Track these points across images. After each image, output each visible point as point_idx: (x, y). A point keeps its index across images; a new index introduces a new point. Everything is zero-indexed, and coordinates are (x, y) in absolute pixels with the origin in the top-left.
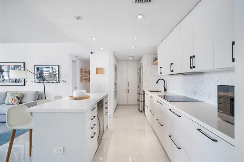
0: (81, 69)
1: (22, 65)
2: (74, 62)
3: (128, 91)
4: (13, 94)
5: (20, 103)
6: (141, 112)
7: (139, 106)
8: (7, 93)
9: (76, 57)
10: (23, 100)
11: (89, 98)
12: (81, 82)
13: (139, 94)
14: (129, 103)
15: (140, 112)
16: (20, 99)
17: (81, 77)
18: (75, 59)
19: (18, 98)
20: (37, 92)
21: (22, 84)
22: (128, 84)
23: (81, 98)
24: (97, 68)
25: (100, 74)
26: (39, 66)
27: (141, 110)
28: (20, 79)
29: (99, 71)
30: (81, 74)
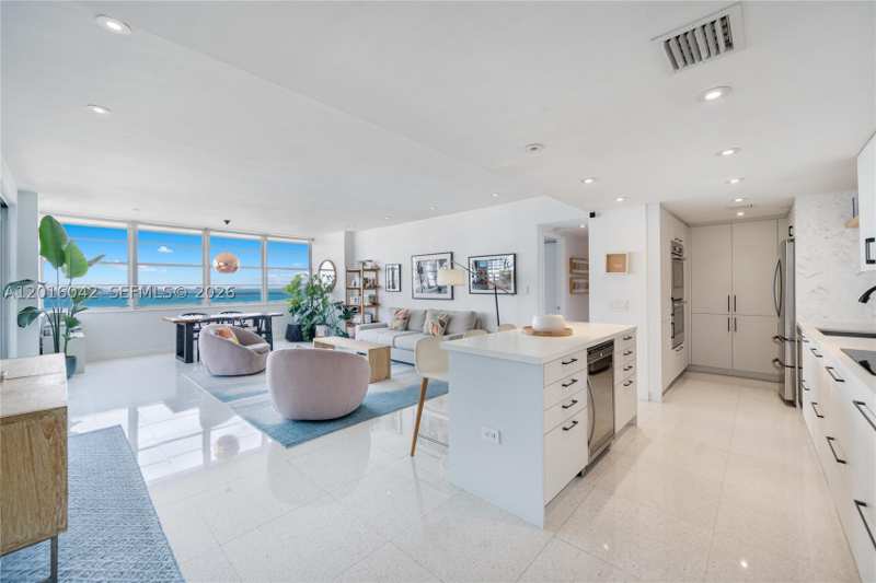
0: (571, 259)
1: (448, 257)
2: (548, 242)
3: (732, 326)
4: (435, 314)
5: (446, 333)
6: (791, 403)
7: (782, 381)
8: (426, 312)
9: (556, 230)
10: (450, 330)
11: (570, 334)
12: (571, 292)
13: (781, 339)
14: (735, 367)
15: (783, 405)
16: (445, 325)
17: (571, 279)
18: (552, 236)
19: (442, 324)
20: (473, 314)
21: (449, 296)
22: (732, 303)
23: (548, 333)
24: (608, 256)
25: (619, 270)
26: (477, 259)
27: (789, 396)
28: (446, 287)
29: (614, 263)
30: (571, 272)
